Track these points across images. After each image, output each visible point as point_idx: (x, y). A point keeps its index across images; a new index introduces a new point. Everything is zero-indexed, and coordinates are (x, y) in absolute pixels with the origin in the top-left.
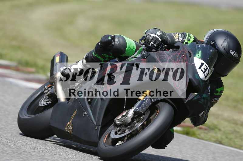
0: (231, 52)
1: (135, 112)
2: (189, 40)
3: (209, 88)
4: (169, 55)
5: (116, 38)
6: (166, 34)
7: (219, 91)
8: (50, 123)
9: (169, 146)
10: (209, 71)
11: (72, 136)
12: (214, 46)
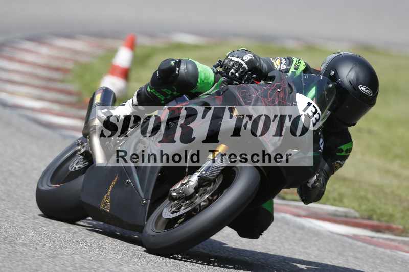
0: (361, 87)
1: (201, 179)
2: (296, 69)
3: (320, 142)
4: (256, 90)
5: (182, 64)
6: (260, 59)
7: (344, 149)
8: (80, 197)
9: (265, 234)
10: (319, 115)
11: (110, 215)
12: (335, 78)
